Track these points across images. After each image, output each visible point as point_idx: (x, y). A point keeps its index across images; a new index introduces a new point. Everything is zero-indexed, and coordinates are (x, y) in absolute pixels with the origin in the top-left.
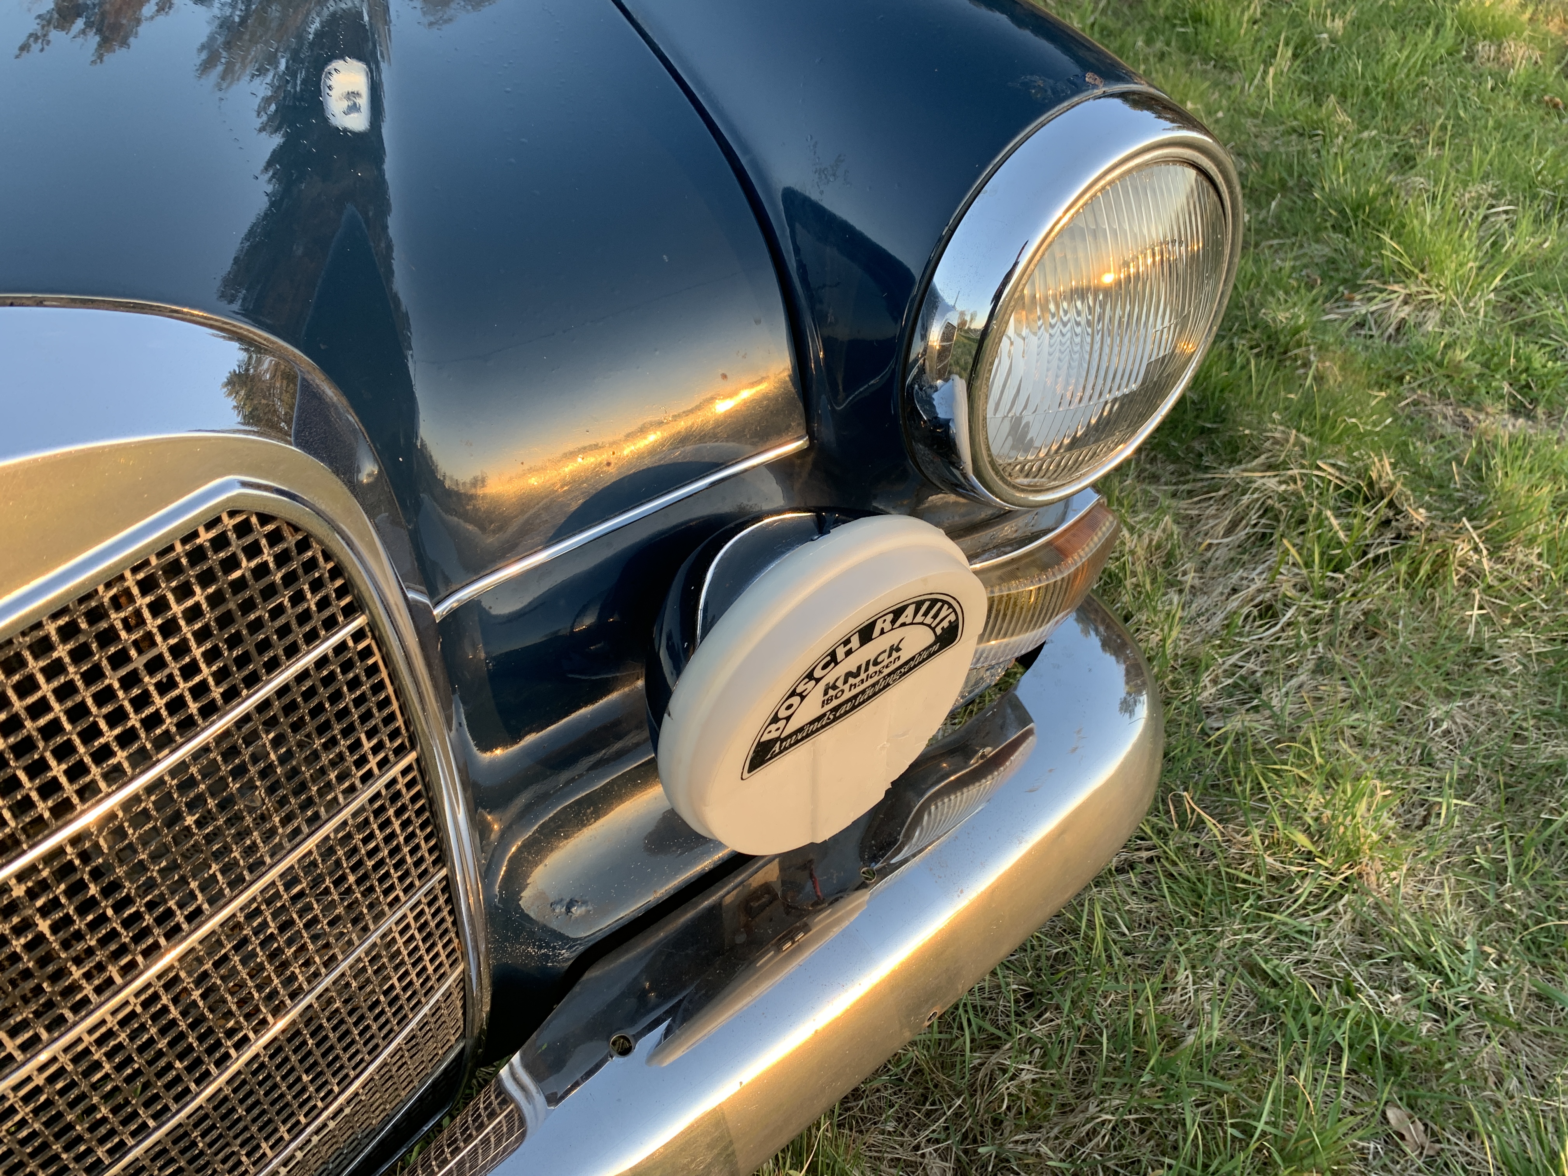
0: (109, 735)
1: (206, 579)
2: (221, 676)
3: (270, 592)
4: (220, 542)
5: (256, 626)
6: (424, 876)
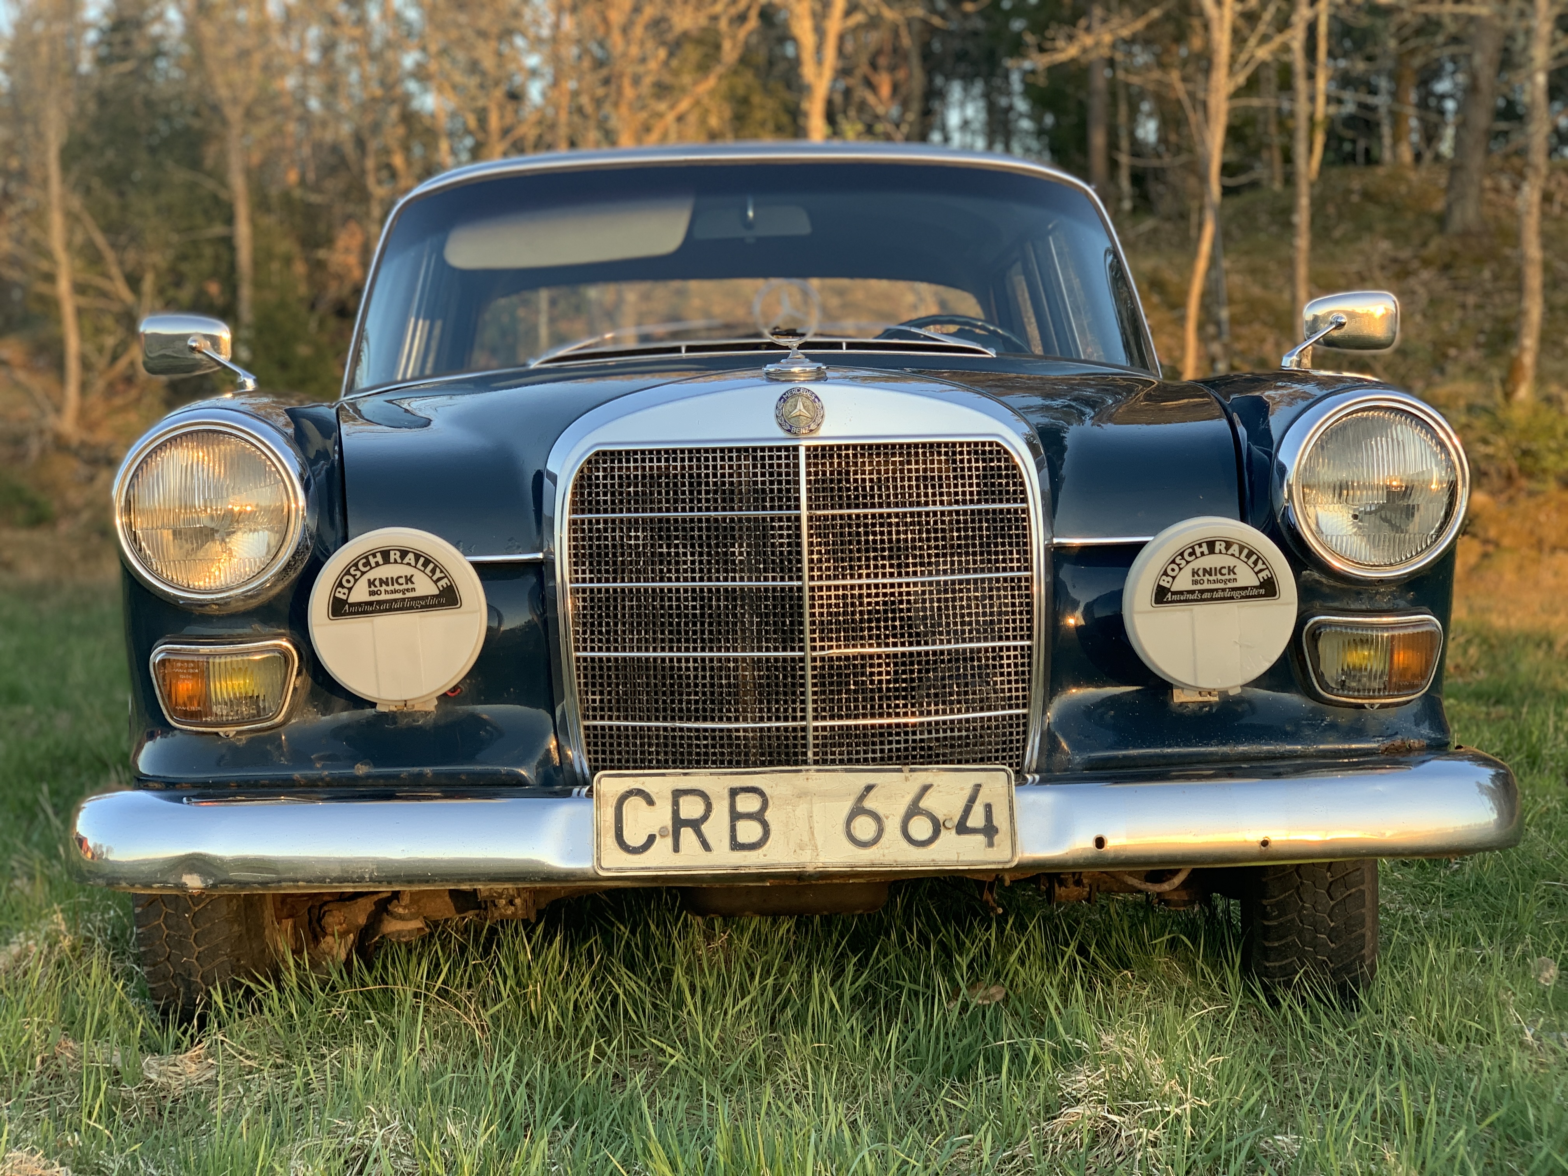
0: (945, 490)
1: (984, 461)
2: (979, 493)
3: (1000, 476)
4: (991, 452)
5: (993, 485)
6: (1022, 638)
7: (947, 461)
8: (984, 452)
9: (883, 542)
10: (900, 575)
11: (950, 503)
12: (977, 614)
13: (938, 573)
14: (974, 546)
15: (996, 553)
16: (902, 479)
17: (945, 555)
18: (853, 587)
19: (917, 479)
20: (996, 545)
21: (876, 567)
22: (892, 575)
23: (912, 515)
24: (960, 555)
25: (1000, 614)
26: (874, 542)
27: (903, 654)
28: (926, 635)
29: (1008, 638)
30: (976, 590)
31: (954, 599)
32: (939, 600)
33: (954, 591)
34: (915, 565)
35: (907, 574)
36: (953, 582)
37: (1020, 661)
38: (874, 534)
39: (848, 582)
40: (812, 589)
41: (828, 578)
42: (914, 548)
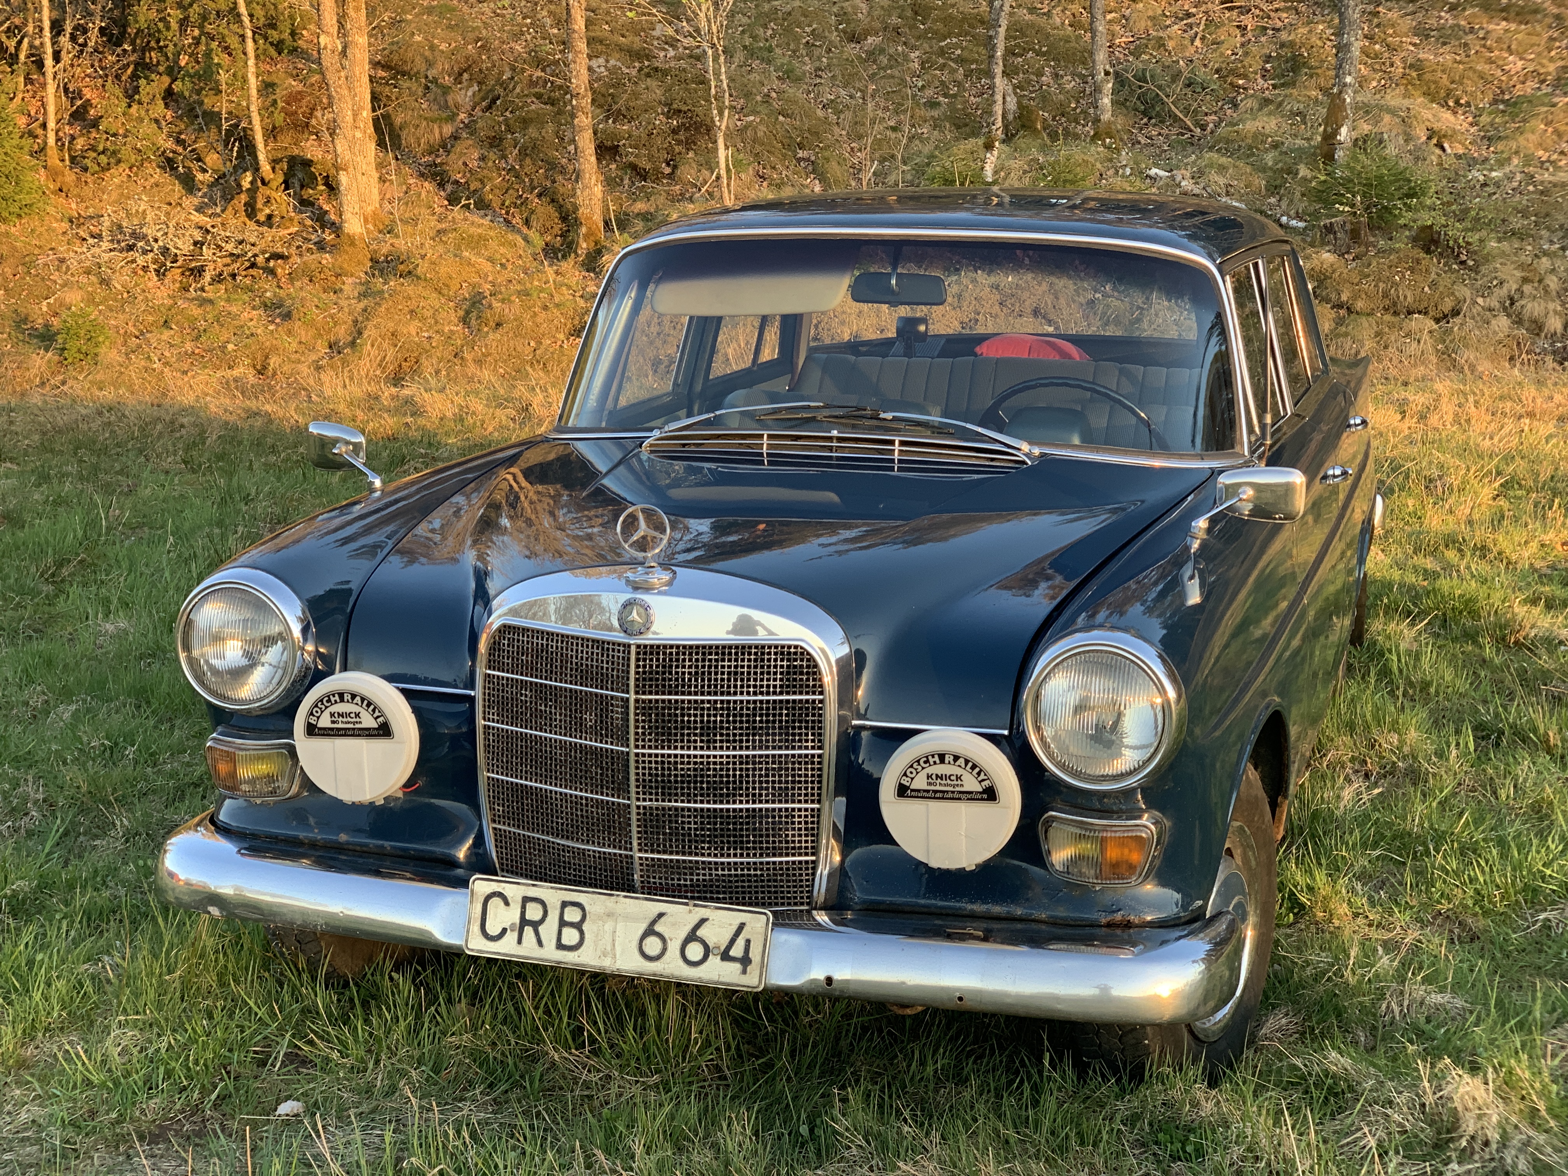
0: (752, 683)
1: (788, 660)
2: (781, 686)
5: (795, 680)
6: (813, 802)
7: (756, 660)
8: (789, 653)
9: (695, 722)
10: (708, 748)
11: (755, 694)
12: (774, 782)
13: (741, 748)
14: (774, 728)
15: (794, 735)
16: (716, 673)
17: (748, 735)
18: (669, 756)
19: (729, 673)
20: (794, 728)
21: (689, 741)
22: (702, 748)
23: (722, 702)
24: (761, 735)
25: (793, 782)
26: (689, 722)
27: (709, 810)
28: (728, 795)
29: (800, 802)
30: (774, 763)
31: (754, 769)
32: (741, 770)
33: (754, 763)
34: (721, 741)
35: (715, 748)
36: (754, 756)
37: (810, 819)
38: (689, 715)
39: (666, 752)
40: (637, 755)
41: (650, 747)
42: (722, 728)
